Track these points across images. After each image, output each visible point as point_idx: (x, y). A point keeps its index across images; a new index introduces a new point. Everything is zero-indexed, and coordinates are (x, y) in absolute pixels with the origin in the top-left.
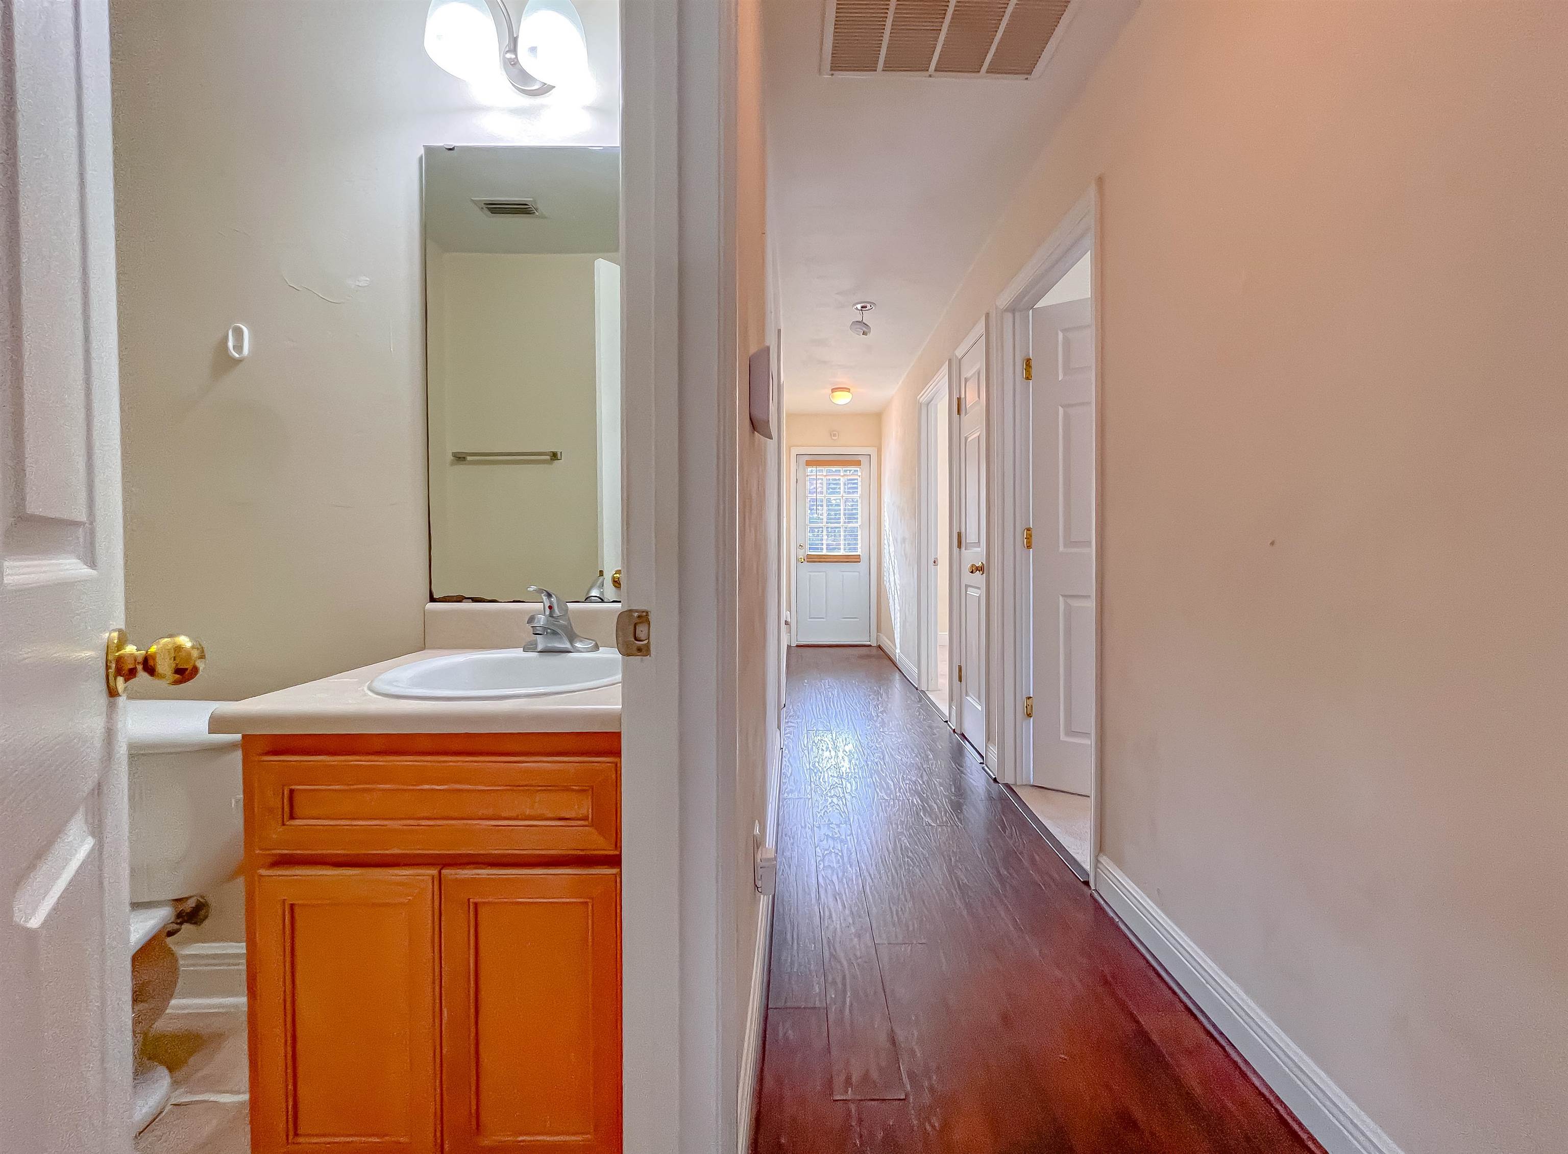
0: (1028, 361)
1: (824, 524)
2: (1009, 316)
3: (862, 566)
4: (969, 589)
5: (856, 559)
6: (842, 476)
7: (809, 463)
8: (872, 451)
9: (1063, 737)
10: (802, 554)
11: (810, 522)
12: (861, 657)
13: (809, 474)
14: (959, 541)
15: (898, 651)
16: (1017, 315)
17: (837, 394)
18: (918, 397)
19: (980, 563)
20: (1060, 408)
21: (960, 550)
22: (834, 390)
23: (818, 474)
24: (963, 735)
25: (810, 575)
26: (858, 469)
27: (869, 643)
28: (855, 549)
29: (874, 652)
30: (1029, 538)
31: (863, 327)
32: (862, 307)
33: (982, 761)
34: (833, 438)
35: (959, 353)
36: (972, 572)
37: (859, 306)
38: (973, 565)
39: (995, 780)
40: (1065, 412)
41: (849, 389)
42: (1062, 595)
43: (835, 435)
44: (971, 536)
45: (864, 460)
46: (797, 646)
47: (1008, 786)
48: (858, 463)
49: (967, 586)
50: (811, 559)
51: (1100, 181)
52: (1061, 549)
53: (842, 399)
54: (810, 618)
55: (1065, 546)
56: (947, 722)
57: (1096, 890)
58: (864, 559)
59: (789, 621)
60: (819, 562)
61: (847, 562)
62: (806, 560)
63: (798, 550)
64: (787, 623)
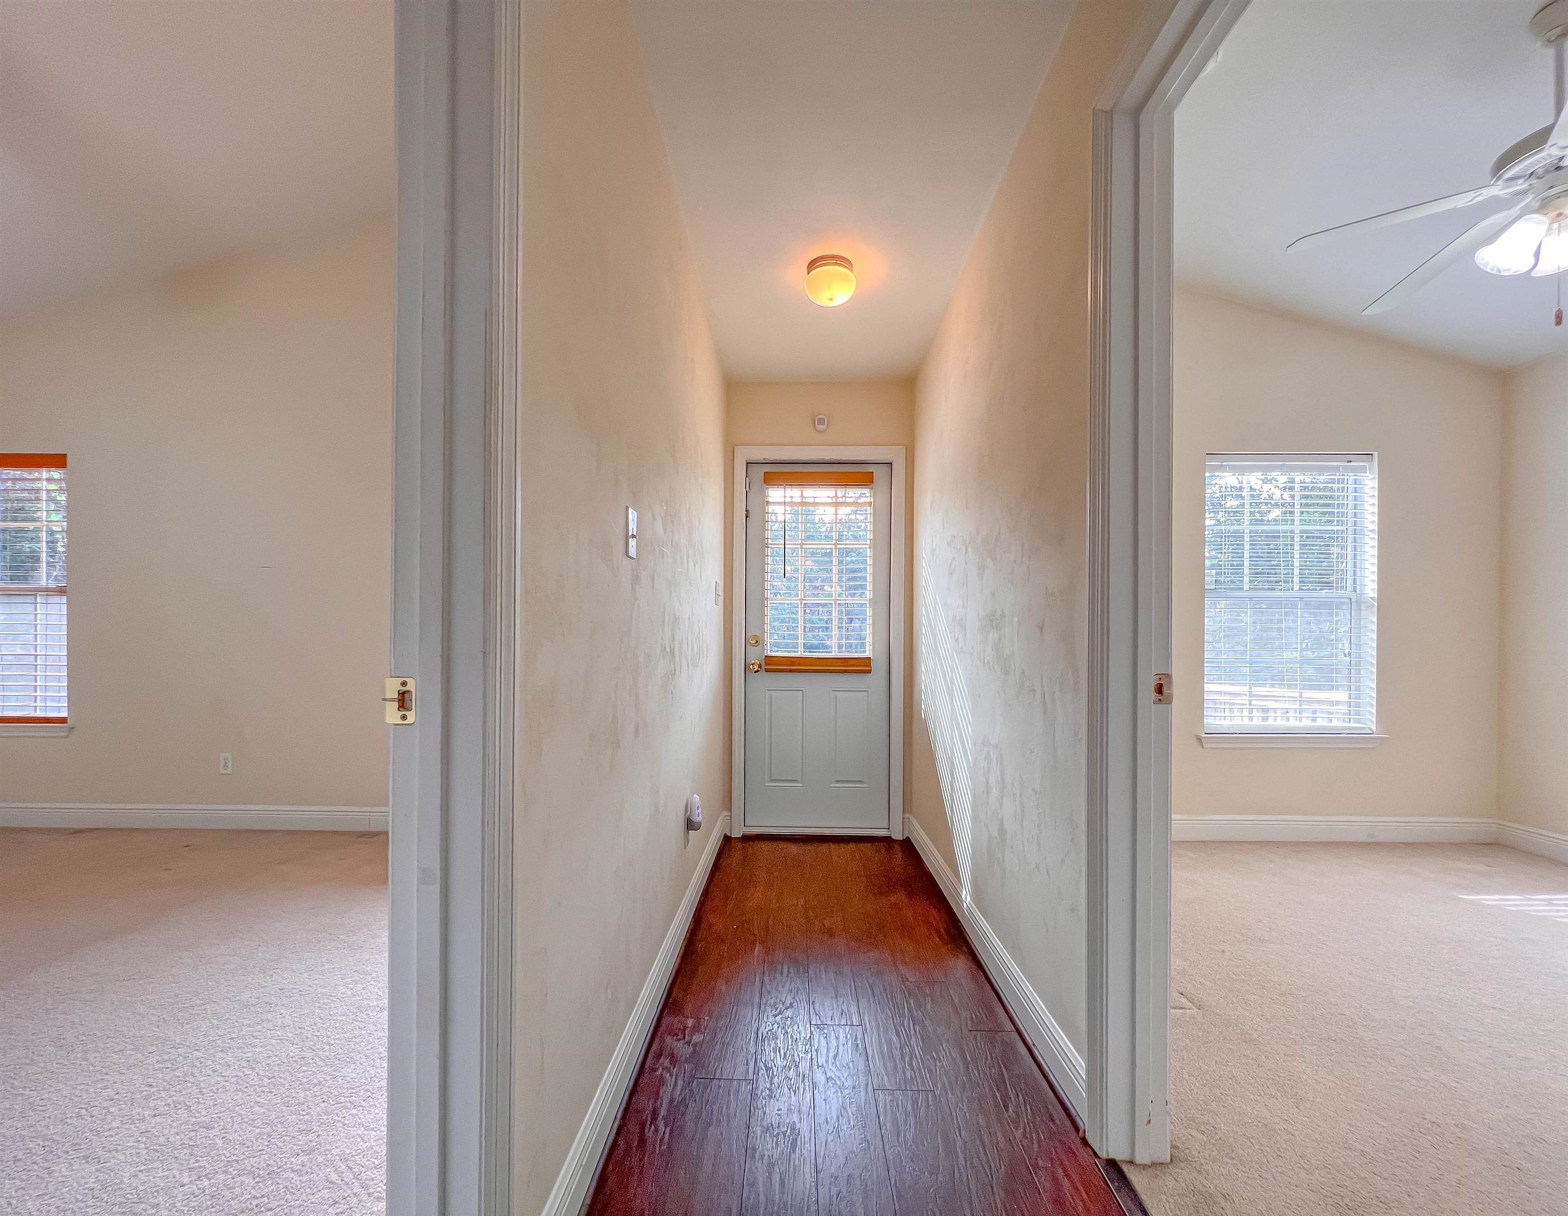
1: (799, 598)
3: (876, 679)
5: (861, 667)
6: (837, 503)
7: (769, 479)
8: (895, 455)
10: (756, 656)
13: (771, 497)
23: (789, 497)
25: (772, 697)
26: (868, 492)
27: (885, 833)
28: (862, 645)
29: (897, 850)
34: (820, 427)
43: (821, 421)
45: (879, 473)
46: (747, 841)
48: (868, 480)
50: (774, 666)
54: (772, 781)
58: (878, 668)
59: (699, 819)
60: (791, 671)
61: (845, 671)
62: (764, 667)
63: (749, 647)
64: (690, 825)
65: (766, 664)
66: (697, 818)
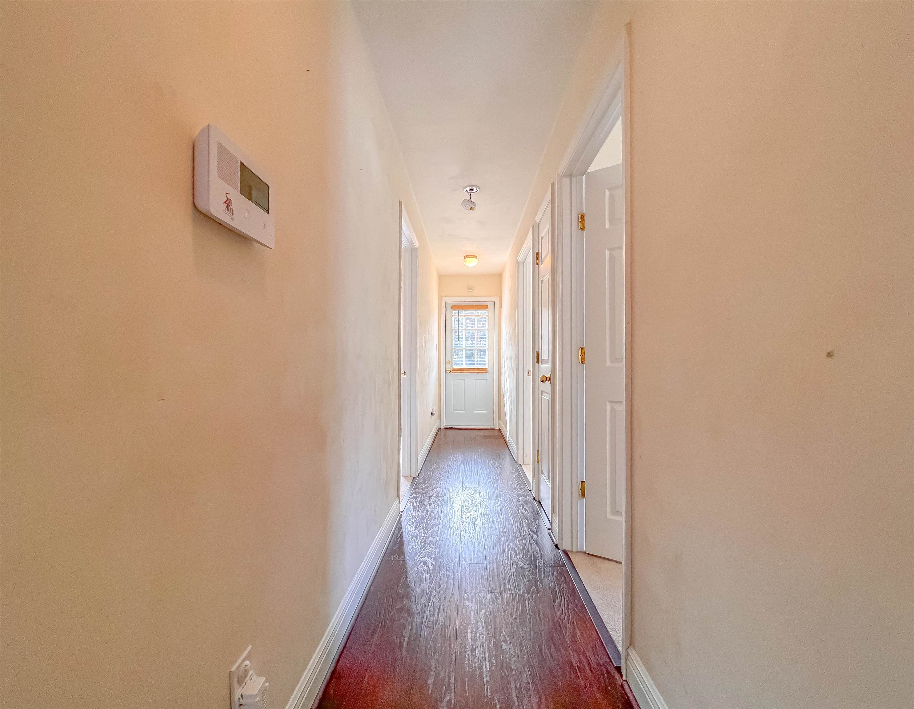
0: (582, 216)
1: (463, 348)
2: (567, 181)
3: (489, 376)
4: (544, 394)
5: (484, 371)
6: (476, 316)
7: (454, 307)
8: (496, 299)
9: (609, 516)
10: (449, 368)
11: (455, 347)
12: (485, 437)
13: (454, 314)
14: (538, 358)
15: (508, 434)
16: (574, 179)
17: (468, 259)
18: (517, 258)
19: (549, 375)
20: (607, 250)
21: (538, 365)
22: (466, 257)
23: (459, 314)
24: (540, 502)
25: (454, 381)
26: (486, 311)
27: (492, 427)
28: (485, 364)
29: (496, 433)
30: (583, 355)
31: (471, 205)
32: (470, 190)
33: (550, 528)
34: (470, 291)
35: (537, 219)
36: (543, 382)
37: (468, 189)
38: (543, 377)
39: (556, 546)
40: (610, 254)
41: (476, 256)
42: (608, 401)
43: (471, 289)
44: (545, 355)
45: (490, 305)
46: (446, 429)
47: (566, 553)
48: (486, 307)
49: (542, 392)
50: (455, 371)
51: (629, 26)
52: (608, 363)
53: (471, 263)
54: (454, 410)
55: (612, 361)
56: (530, 490)
57: (626, 681)
58: (490, 371)
59: (435, 412)
60: (461, 373)
61: (479, 373)
62: (451, 371)
63: (446, 365)
64: (432, 414)
65: (452, 370)
66: (434, 412)
